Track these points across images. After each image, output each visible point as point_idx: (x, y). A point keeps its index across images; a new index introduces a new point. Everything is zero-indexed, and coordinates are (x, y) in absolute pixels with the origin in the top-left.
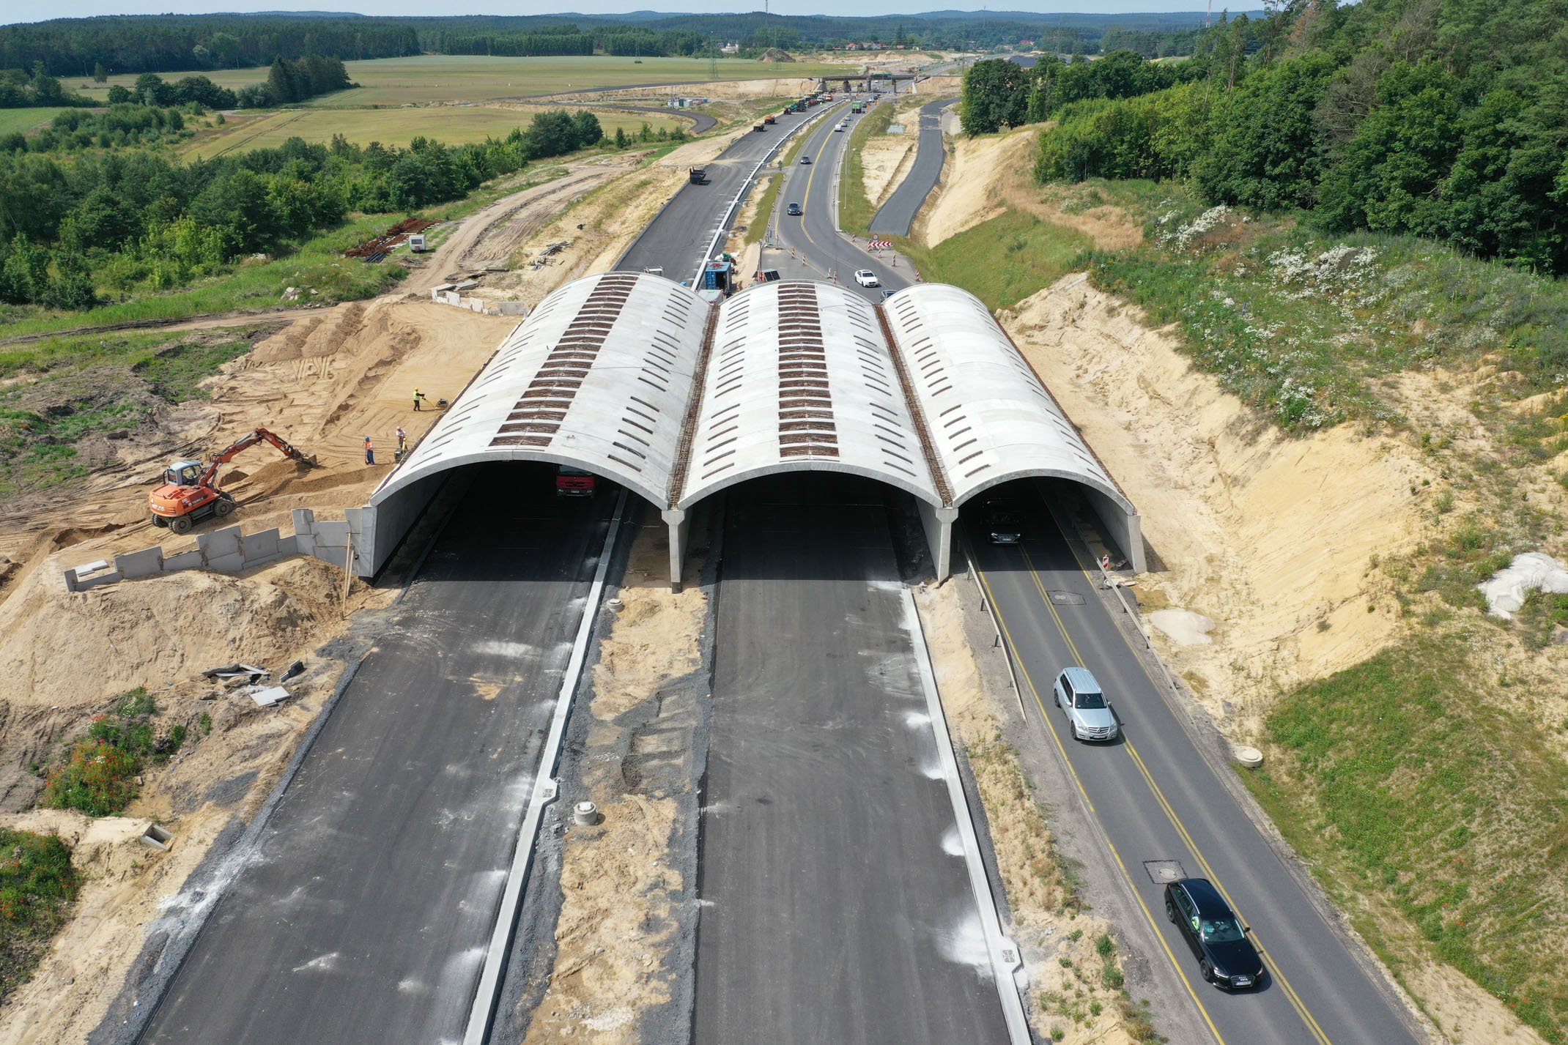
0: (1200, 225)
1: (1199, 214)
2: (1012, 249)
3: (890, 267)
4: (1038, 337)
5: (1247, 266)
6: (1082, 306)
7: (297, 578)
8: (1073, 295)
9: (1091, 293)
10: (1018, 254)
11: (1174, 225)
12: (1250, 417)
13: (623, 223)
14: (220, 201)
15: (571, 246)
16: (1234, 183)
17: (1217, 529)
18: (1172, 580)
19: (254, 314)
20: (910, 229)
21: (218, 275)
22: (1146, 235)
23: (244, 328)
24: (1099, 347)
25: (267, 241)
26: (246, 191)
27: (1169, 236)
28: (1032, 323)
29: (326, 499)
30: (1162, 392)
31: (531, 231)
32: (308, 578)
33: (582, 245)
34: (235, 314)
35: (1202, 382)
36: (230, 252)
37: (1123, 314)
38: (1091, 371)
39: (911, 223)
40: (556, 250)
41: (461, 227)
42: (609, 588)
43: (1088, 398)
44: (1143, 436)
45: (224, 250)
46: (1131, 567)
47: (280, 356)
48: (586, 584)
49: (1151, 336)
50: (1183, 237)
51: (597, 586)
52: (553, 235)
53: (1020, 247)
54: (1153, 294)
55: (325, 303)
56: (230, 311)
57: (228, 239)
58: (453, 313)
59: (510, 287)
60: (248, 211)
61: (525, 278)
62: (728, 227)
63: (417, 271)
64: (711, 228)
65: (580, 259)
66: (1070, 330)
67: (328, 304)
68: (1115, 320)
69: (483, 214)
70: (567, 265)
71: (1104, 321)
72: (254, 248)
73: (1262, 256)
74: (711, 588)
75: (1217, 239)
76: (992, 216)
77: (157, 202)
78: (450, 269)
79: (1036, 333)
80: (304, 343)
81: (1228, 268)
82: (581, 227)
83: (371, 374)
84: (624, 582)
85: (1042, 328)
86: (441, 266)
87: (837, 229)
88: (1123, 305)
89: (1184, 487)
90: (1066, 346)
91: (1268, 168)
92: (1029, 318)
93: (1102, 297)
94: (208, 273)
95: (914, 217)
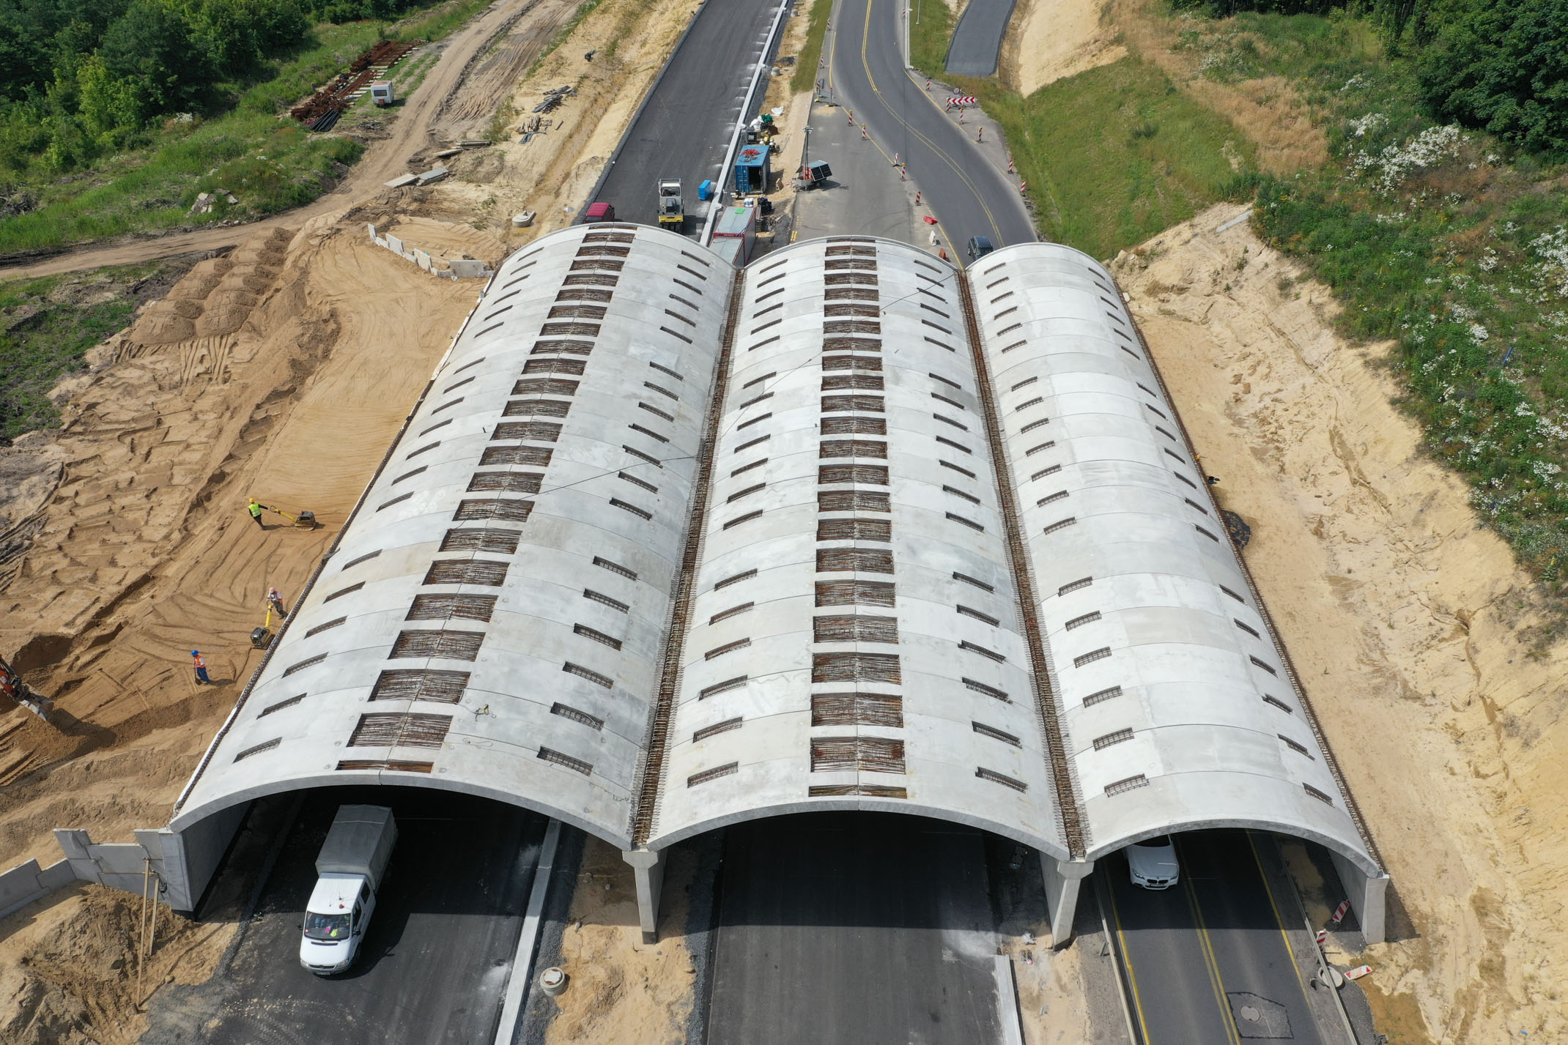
0: (1418, 153)
1: (1416, 130)
2: (1138, 135)
3: (973, 142)
4: (1175, 303)
5: (1502, 254)
6: (1241, 266)
7: (66, 943)
8: (1228, 245)
9: (1254, 245)
10: (1146, 146)
11: (1376, 142)
12: (1534, 597)
13: (643, 44)
14: (133, 41)
15: (573, 93)
16: (1478, 98)
17: (1483, 820)
18: (1425, 963)
19: (154, 237)
20: (998, 56)
21: (132, 148)
22: (1333, 150)
23: (134, 269)
24: (1267, 346)
25: (196, 96)
26: (162, 29)
27: (1369, 162)
28: (1168, 282)
29: (128, 764)
30: (1373, 478)
31: (527, 63)
32: (84, 940)
33: (588, 90)
34: (127, 239)
35: (1443, 487)
36: (150, 111)
37: (1304, 299)
38: (1256, 390)
39: (1000, 47)
40: (553, 103)
41: (445, 54)
42: (550, 924)
43: (1254, 451)
44: (1346, 560)
45: (140, 109)
46: (1357, 927)
47: (167, 337)
48: (515, 919)
49: (1350, 358)
50: (1390, 169)
51: (531, 924)
52: (554, 73)
53: (1150, 133)
54: (1352, 277)
55: (246, 217)
56: (125, 232)
57: (144, 94)
58: (392, 271)
59: (488, 179)
60: (168, 58)
61: (509, 159)
62: (770, 60)
63: (377, 144)
64: (748, 62)
65: (584, 114)
66: (1221, 299)
67: (250, 219)
68: (1292, 305)
69: (474, 27)
70: (566, 130)
71: (1275, 305)
72: (179, 106)
73: (1523, 237)
74: (703, 936)
75: (1447, 186)
76: (1106, 59)
77: (67, 30)
78: (417, 141)
79: (1173, 296)
80: (200, 310)
81: (1472, 252)
82: (589, 57)
83: (260, 415)
84: (574, 910)
85: (1181, 290)
86: (408, 134)
87: (908, 66)
88: (1302, 279)
89: (1417, 698)
90: (1217, 327)
91: (1537, 84)
92: (1164, 271)
93: (1269, 256)
94: (119, 144)
95: (1004, 35)
